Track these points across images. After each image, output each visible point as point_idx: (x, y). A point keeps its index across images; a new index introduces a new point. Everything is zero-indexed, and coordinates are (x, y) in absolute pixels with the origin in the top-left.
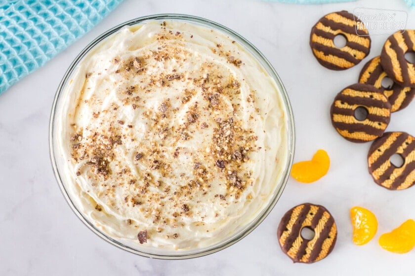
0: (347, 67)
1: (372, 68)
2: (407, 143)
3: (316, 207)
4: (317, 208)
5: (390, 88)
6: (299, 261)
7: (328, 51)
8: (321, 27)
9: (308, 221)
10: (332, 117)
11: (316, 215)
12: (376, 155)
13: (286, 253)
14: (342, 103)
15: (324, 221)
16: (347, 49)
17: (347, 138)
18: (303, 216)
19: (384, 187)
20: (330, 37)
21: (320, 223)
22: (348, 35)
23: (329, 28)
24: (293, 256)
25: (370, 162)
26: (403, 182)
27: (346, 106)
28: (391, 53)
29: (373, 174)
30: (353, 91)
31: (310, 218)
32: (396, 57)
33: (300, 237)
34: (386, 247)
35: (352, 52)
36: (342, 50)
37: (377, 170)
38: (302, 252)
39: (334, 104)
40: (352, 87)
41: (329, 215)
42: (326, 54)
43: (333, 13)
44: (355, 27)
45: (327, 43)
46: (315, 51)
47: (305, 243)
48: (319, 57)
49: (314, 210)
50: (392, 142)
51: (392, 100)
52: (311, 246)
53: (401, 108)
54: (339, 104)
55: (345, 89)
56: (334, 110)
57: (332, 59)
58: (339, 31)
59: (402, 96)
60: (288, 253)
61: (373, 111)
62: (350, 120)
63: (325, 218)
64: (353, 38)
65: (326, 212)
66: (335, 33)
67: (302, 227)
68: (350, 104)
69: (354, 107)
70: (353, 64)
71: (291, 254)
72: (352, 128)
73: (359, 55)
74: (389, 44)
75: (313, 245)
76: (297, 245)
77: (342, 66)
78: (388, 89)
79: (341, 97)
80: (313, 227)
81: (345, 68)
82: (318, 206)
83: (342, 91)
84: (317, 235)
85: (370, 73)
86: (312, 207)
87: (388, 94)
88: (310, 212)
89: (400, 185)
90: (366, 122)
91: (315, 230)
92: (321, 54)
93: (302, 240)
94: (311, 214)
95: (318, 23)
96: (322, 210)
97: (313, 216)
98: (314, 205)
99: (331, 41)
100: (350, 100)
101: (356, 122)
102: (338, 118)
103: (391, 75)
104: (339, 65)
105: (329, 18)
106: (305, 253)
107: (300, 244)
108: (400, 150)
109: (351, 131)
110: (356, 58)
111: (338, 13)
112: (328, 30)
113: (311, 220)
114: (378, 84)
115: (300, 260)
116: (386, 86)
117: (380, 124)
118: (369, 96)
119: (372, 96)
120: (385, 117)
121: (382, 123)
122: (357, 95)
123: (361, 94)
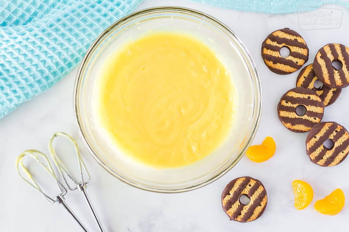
0: (291, 71)
1: (306, 74)
2: (336, 131)
4: (255, 182)
5: (321, 88)
6: (234, 220)
7: (276, 60)
9: (246, 191)
10: (279, 113)
11: (253, 186)
12: (313, 141)
14: (287, 102)
15: (259, 192)
16: (291, 58)
17: (289, 129)
18: (243, 186)
19: (318, 165)
20: (277, 49)
21: (255, 193)
22: (291, 47)
23: (276, 43)
24: (230, 215)
25: (308, 147)
26: (333, 161)
27: (289, 104)
28: (321, 62)
29: (310, 156)
30: (295, 93)
31: (248, 189)
32: (325, 65)
33: (238, 201)
34: (320, 211)
35: (295, 60)
36: (287, 59)
37: (313, 153)
38: (238, 213)
39: (280, 103)
40: (293, 90)
41: (263, 188)
42: (275, 63)
43: (278, 30)
44: (296, 40)
45: (275, 54)
46: (266, 61)
47: (242, 206)
48: (270, 65)
49: (252, 183)
50: (325, 131)
51: (323, 97)
52: (246, 209)
53: (329, 104)
54: (284, 103)
55: (289, 91)
56: (281, 108)
57: (280, 66)
58: (284, 44)
59: (330, 94)
60: (227, 212)
61: (310, 108)
62: (292, 115)
63: (260, 191)
64: (294, 49)
65: (261, 186)
66: (280, 46)
67: (241, 194)
68: (293, 103)
69: (295, 106)
70: (296, 69)
71: (229, 213)
72: (293, 121)
73: (300, 62)
74: (319, 55)
75: (247, 209)
76: (235, 207)
77: (288, 71)
78: (319, 89)
79: (285, 98)
80: (249, 196)
81: (290, 73)
82: (256, 180)
83: (287, 93)
84: (252, 202)
85: (305, 77)
86: (252, 180)
87: (319, 93)
88: (249, 184)
89: (330, 163)
90: (305, 117)
91: (251, 198)
92: (271, 63)
93: (239, 204)
94: (250, 185)
95: (267, 39)
96: (258, 184)
97: (251, 187)
99: (278, 52)
100: (293, 100)
101: (297, 117)
102: (284, 114)
103: (321, 79)
104: (285, 71)
105: (275, 34)
106: (240, 214)
107: (238, 207)
108: (331, 137)
109: (293, 124)
110: (298, 64)
111: (282, 30)
112: (275, 44)
113: (249, 190)
114: (311, 86)
115: (236, 219)
116: (317, 87)
117: (315, 119)
118: (307, 98)
119: (309, 98)
120: (319, 113)
121: (317, 118)
122: (298, 97)
123: (301, 96)
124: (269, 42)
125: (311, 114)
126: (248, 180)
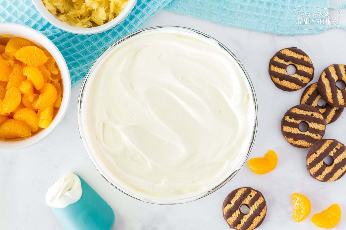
0: (296, 89)
1: (311, 92)
2: (336, 149)
3: (255, 192)
4: (256, 193)
5: (324, 106)
6: (234, 228)
7: (283, 77)
9: (247, 201)
10: (282, 128)
11: (254, 197)
12: (314, 156)
13: (226, 220)
14: (290, 118)
15: (259, 203)
16: (296, 76)
17: (292, 144)
18: (244, 196)
19: (318, 180)
20: (284, 67)
21: (255, 203)
22: (298, 66)
24: (230, 223)
25: (309, 162)
26: (331, 177)
27: (293, 120)
28: (326, 82)
29: (310, 171)
30: (299, 110)
32: (329, 85)
33: (238, 210)
34: (317, 224)
35: (300, 78)
36: (293, 76)
37: (313, 168)
38: (237, 222)
39: (284, 118)
40: (297, 107)
41: (263, 200)
42: (281, 79)
43: (286, 49)
44: (302, 59)
45: (282, 71)
46: (273, 77)
47: (242, 215)
48: (276, 82)
49: (253, 194)
50: (326, 148)
51: (325, 115)
52: (245, 219)
53: (331, 122)
54: (288, 119)
55: (293, 108)
56: (284, 123)
57: (285, 83)
58: (290, 62)
59: (332, 113)
60: (228, 220)
61: (312, 125)
62: (295, 131)
63: (260, 201)
64: (301, 68)
65: (261, 197)
66: (287, 64)
67: (242, 204)
68: (296, 119)
69: (298, 122)
70: (301, 87)
71: (229, 221)
72: (296, 137)
73: (306, 80)
74: (324, 74)
75: (247, 218)
76: (235, 215)
77: (293, 88)
78: (322, 107)
79: (289, 113)
80: (249, 206)
82: (257, 191)
83: (291, 109)
84: (251, 212)
85: (309, 95)
86: (252, 191)
87: (322, 111)
88: (250, 194)
89: (329, 179)
90: (307, 133)
91: (251, 208)
92: (277, 80)
93: (240, 214)
94: (251, 196)
95: (274, 57)
96: (259, 195)
97: (252, 198)
98: (254, 190)
99: (284, 70)
100: (296, 117)
101: (300, 132)
102: (287, 129)
103: (324, 97)
104: (291, 88)
105: (283, 52)
106: (240, 223)
107: (238, 216)
108: (331, 154)
109: (295, 140)
110: (303, 82)
111: (289, 49)
112: (282, 61)
113: (249, 200)
114: (315, 104)
115: (235, 227)
116: (321, 105)
117: (317, 135)
118: (310, 115)
119: (312, 115)
120: (321, 130)
121: (318, 135)
122: (302, 113)
123: (305, 113)
124: (277, 59)
125: (313, 131)
126: (249, 190)
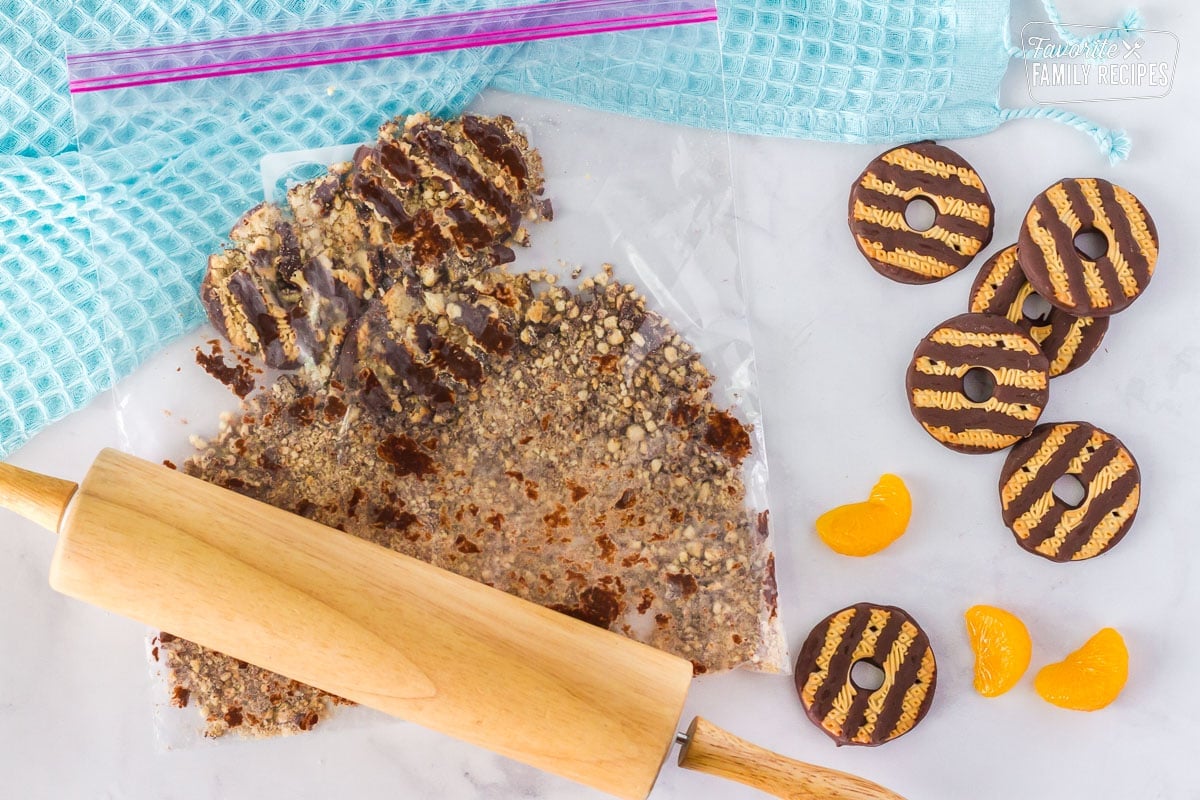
0: (938, 275)
1: (998, 276)
2: (1090, 449)
3: (882, 612)
4: (887, 615)
6: (851, 743)
7: (892, 239)
8: (873, 183)
9: (867, 644)
10: (911, 396)
11: (884, 630)
12: (1020, 480)
13: (820, 726)
14: (933, 363)
15: (904, 643)
16: (937, 233)
17: (946, 444)
18: (852, 636)
19: (1042, 555)
20: (899, 206)
21: (894, 647)
22: (938, 199)
23: (893, 185)
24: (834, 732)
25: (1006, 499)
26: (1085, 541)
27: (941, 368)
28: (1044, 239)
29: (1015, 526)
30: (955, 332)
31: (869, 640)
32: (1054, 248)
33: (849, 684)
34: (1053, 698)
35: (951, 239)
36: (926, 235)
37: (1023, 517)
38: (855, 720)
39: (913, 367)
40: (949, 324)
41: (915, 629)
42: (889, 248)
43: (899, 147)
44: (954, 178)
45: (891, 220)
46: (862, 241)
47: (862, 698)
48: (873, 255)
49: (879, 619)
50: (1055, 449)
52: (877, 704)
53: (1073, 365)
54: (924, 366)
55: (937, 329)
56: (917, 380)
57: (902, 258)
58: (917, 191)
59: (1073, 337)
60: (823, 724)
61: (1005, 376)
62: (954, 401)
63: (907, 638)
64: (949, 206)
65: (907, 623)
66: (907, 195)
67: (853, 660)
68: (952, 364)
69: (959, 371)
70: (954, 268)
71: (830, 726)
72: (957, 421)
73: (967, 245)
74: (1036, 216)
75: (881, 702)
76: (843, 703)
77: (928, 274)
78: (1040, 322)
79: (930, 348)
80: (878, 660)
81: (935, 279)
82: (887, 609)
83: (930, 336)
84: (890, 680)
85: (995, 287)
86: (875, 612)
87: (1038, 334)
88: (870, 624)
90: (992, 404)
91: (885, 665)
92: (876, 249)
93: (855, 693)
94: (874, 629)
95: (865, 174)
96: (898, 618)
97: (878, 633)
98: (880, 608)
99: (900, 215)
100: (951, 354)
101: (968, 405)
102: (925, 398)
104: (921, 272)
105: (892, 159)
106: (863, 722)
107: (851, 702)
108: (1077, 467)
109: (956, 430)
110: (961, 253)
111: (911, 147)
112: (889, 189)
113: (872, 643)
114: (1015, 313)
115: (853, 739)
116: (1035, 315)
117: (1024, 408)
118: (994, 344)
119: (1000, 344)
120: (1034, 390)
121: (1028, 406)
122: (967, 342)
123: (977, 340)
125: (1011, 394)
126: (862, 613)
